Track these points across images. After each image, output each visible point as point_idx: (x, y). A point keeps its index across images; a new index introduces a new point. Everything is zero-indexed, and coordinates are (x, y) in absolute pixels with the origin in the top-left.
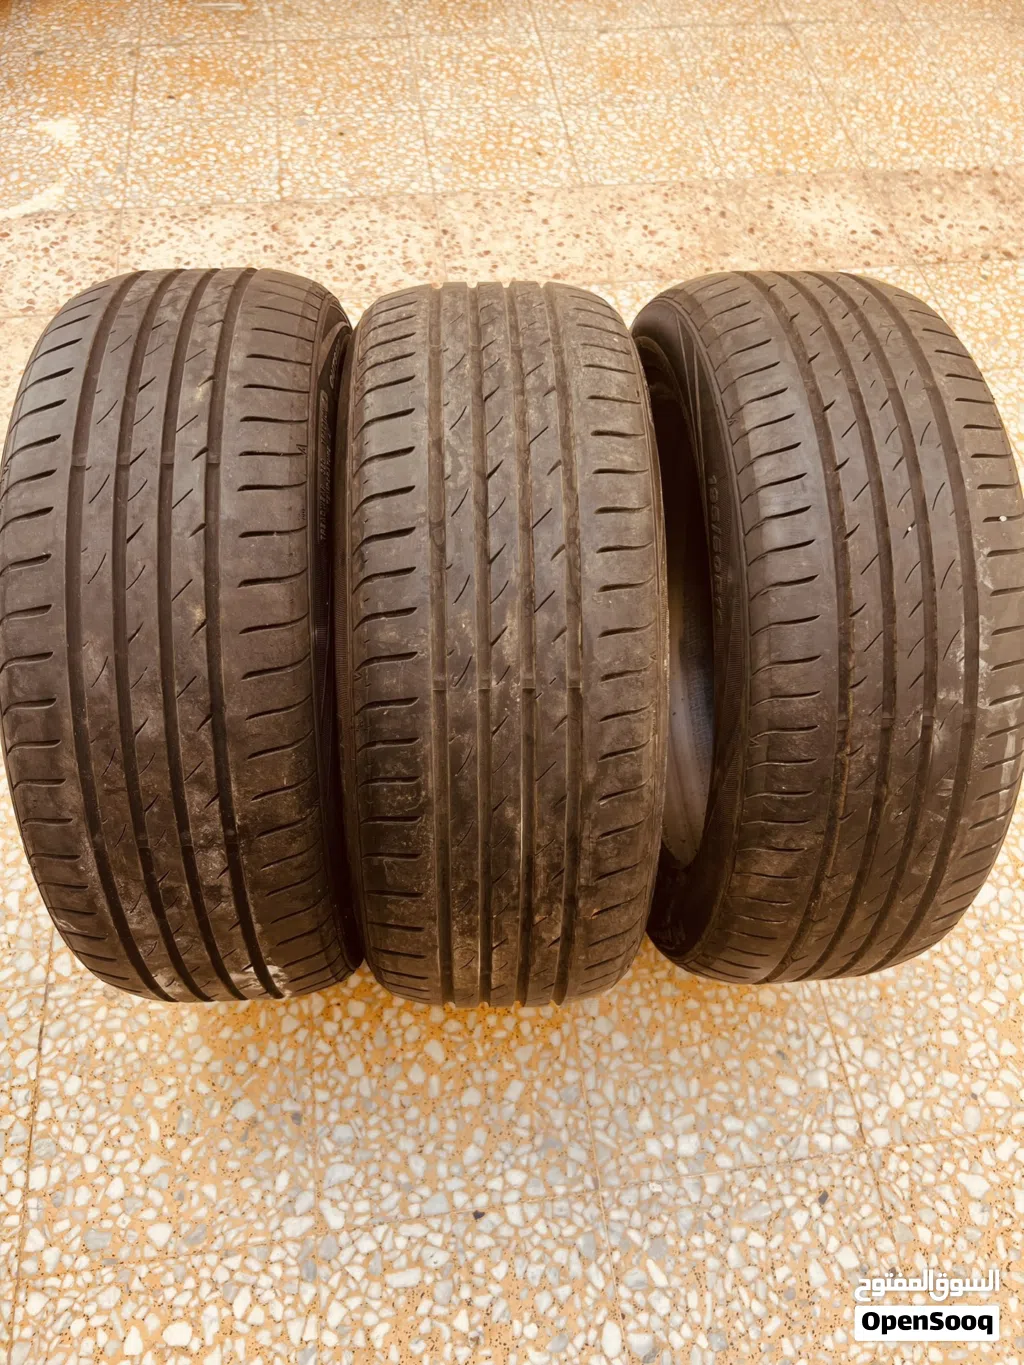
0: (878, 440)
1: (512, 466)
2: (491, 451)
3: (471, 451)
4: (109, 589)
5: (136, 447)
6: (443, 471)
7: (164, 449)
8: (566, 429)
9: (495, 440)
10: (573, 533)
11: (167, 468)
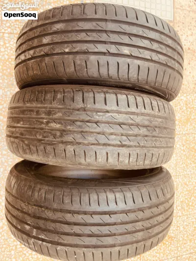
0: (99, 228)
1: (98, 130)
2: (103, 125)
3: (104, 120)
4: (74, 29)
5: (111, 35)
6: (99, 112)
7: (110, 42)
8: (109, 145)
9: (106, 126)
10: (79, 143)
11: (105, 42)
